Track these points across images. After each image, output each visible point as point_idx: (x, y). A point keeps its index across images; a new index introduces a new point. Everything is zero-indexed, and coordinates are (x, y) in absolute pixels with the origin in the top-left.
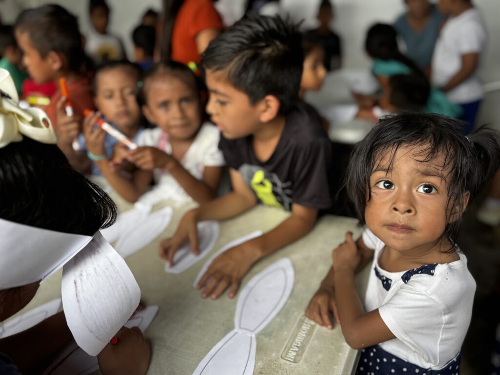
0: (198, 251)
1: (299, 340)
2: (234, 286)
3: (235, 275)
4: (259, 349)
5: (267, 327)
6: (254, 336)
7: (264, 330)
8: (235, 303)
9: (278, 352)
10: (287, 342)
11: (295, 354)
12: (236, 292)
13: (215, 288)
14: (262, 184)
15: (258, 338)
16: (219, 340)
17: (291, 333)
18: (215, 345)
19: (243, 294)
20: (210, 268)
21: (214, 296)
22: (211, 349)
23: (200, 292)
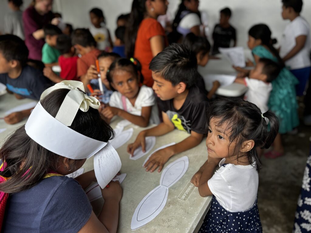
0: (145, 150)
1: (187, 192)
2: (160, 167)
3: (161, 162)
4: (170, 194)
5: (174, 185)
6: (168, 189)
7: (173, 186)
8: (161, 175)
9: (178, 195)
10: (182, 192)
11: (185, 197)
12: (161, 170)
13: (152, 167)
14: (176, 120)
15: (169, 190)
16: (153, 189)
17: (184, 189)
18: (150, 191)
19: (164, 171)
20: (150, 158)
21: (151, 171)
22: (149, 193)
23: (145, 169)
